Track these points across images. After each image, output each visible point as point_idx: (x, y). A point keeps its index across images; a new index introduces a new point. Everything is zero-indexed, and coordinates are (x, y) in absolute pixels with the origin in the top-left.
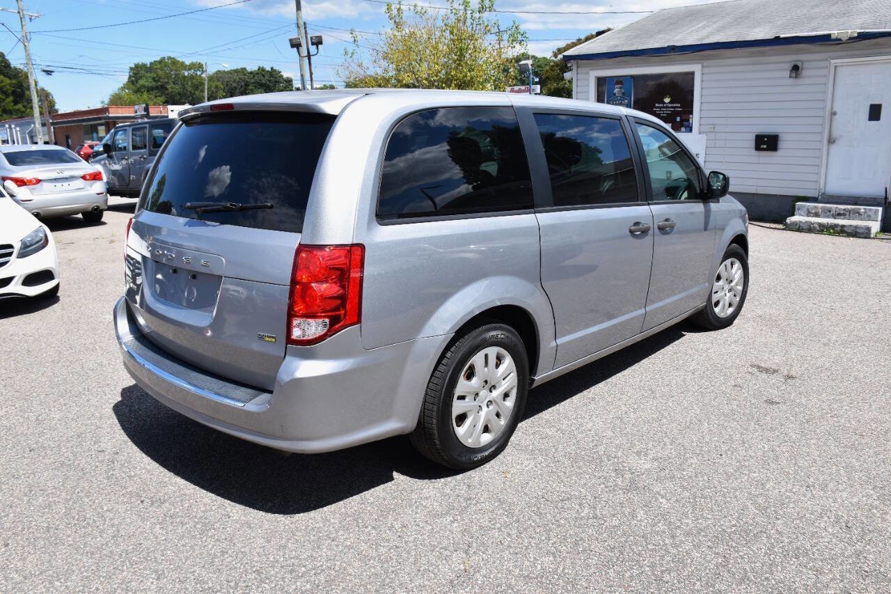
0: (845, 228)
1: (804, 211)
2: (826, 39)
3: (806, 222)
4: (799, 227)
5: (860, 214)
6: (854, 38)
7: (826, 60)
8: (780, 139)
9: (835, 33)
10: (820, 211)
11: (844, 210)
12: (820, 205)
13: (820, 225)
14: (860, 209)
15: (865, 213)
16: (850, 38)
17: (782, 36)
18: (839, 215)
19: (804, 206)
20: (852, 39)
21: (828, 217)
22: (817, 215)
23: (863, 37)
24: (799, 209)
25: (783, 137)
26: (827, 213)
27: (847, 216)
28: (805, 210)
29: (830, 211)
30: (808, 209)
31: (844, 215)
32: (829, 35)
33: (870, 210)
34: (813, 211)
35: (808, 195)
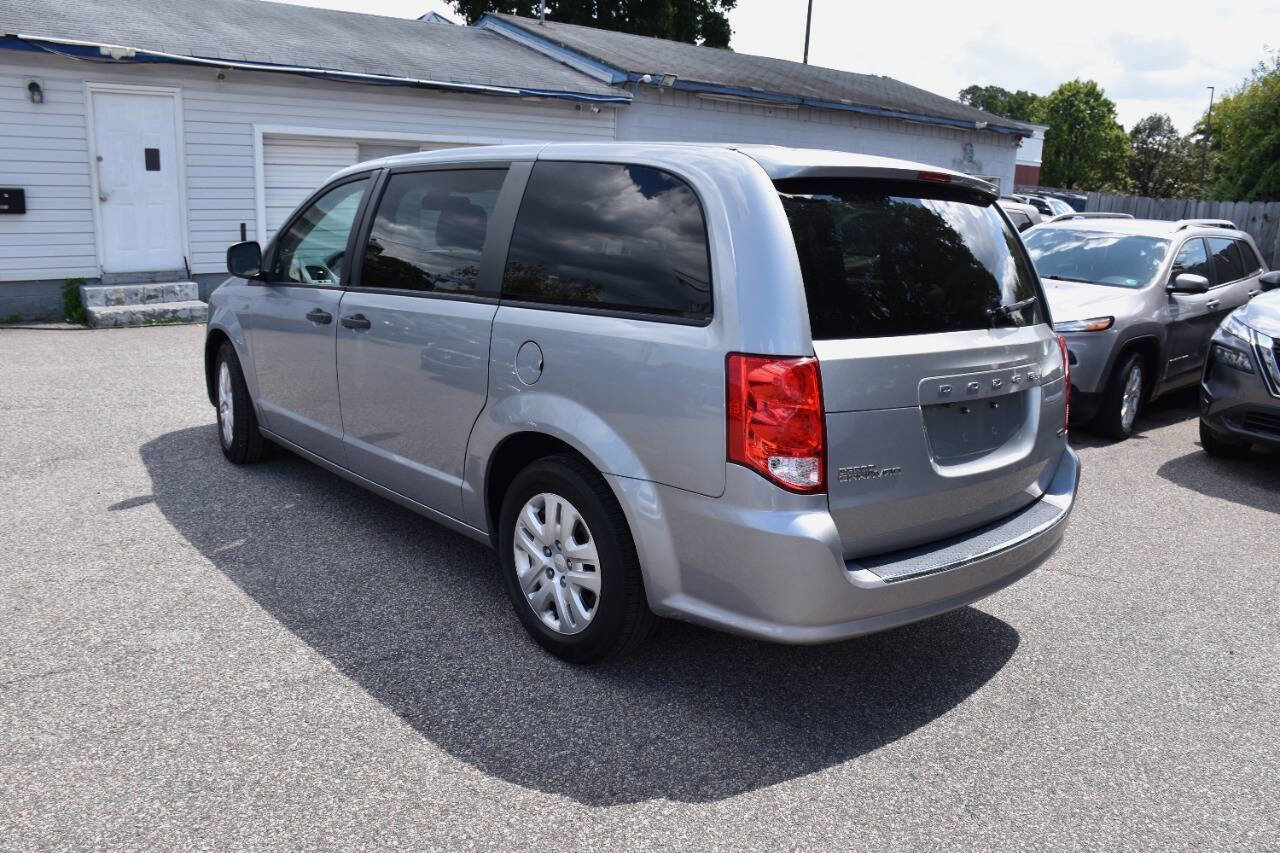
0: (178, 314)
1: (100, 299)
2: (89, 53)
3: (125, 313)
4: (116, 321)
5: (175, 294)
6: (132, 58)
7: (80, 81)
8: (27, 194)
9: (106, 48)
10: (123, 295)
11: (155, 290)
12: (122, 287)
13: (144, 313)
14: (173, 287)
15: (181, 291)
16: (123, 58)
17: (21, 36)
18: (150, 297)
19: (99, 292)
20: (126, 59)
21: (136, 303)
22: (119, 302)
23: (141, 58)
24: (92, 297)
25: (29, 192)
26: (133, 297)
27: (160, 298)
28: (102, 296)
29: (136, 295)
30: (106, 295)
31: (156, 297)
32: (97, 48)
33: (187, 286)
34: (114, 298)
35: (86, 276)
